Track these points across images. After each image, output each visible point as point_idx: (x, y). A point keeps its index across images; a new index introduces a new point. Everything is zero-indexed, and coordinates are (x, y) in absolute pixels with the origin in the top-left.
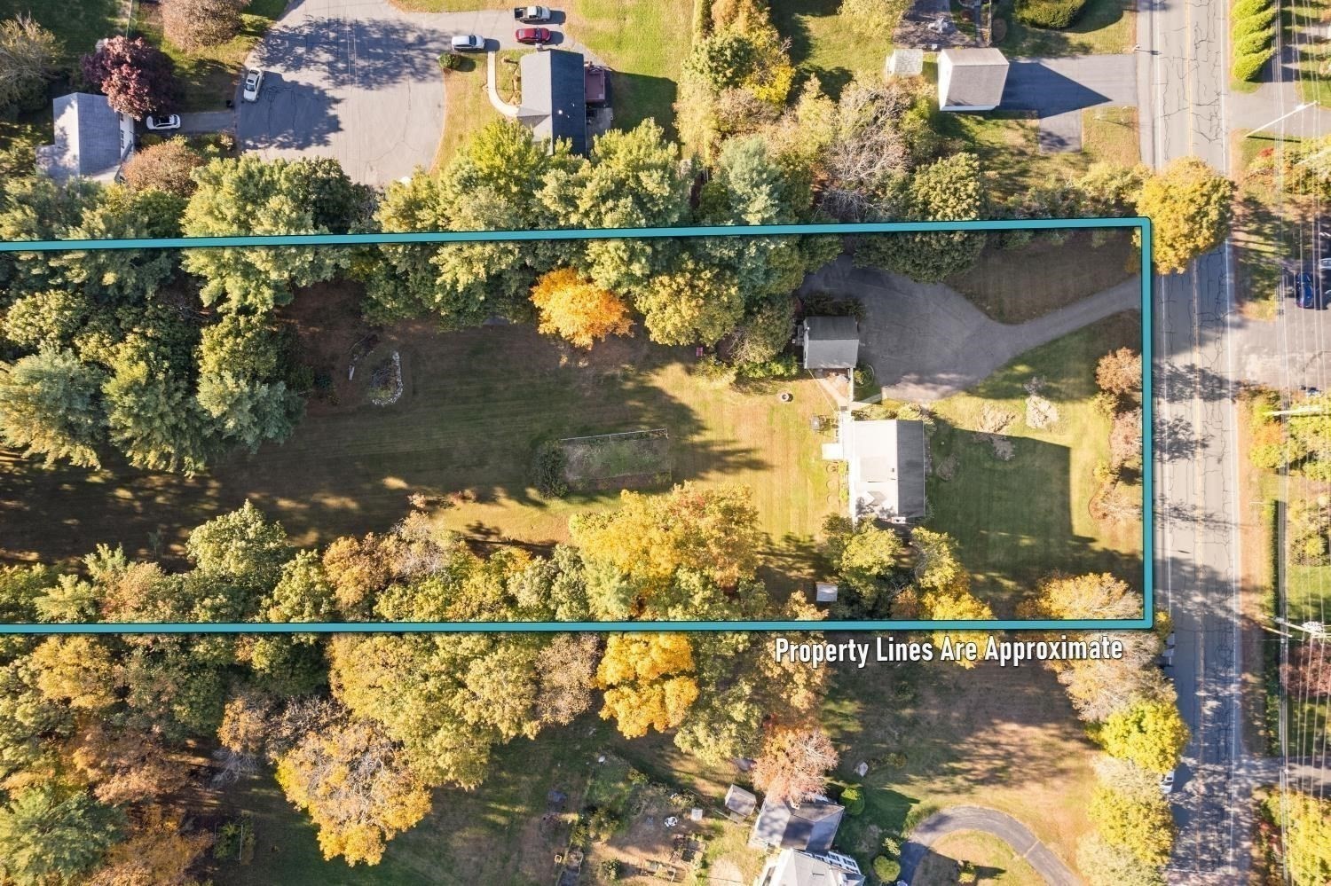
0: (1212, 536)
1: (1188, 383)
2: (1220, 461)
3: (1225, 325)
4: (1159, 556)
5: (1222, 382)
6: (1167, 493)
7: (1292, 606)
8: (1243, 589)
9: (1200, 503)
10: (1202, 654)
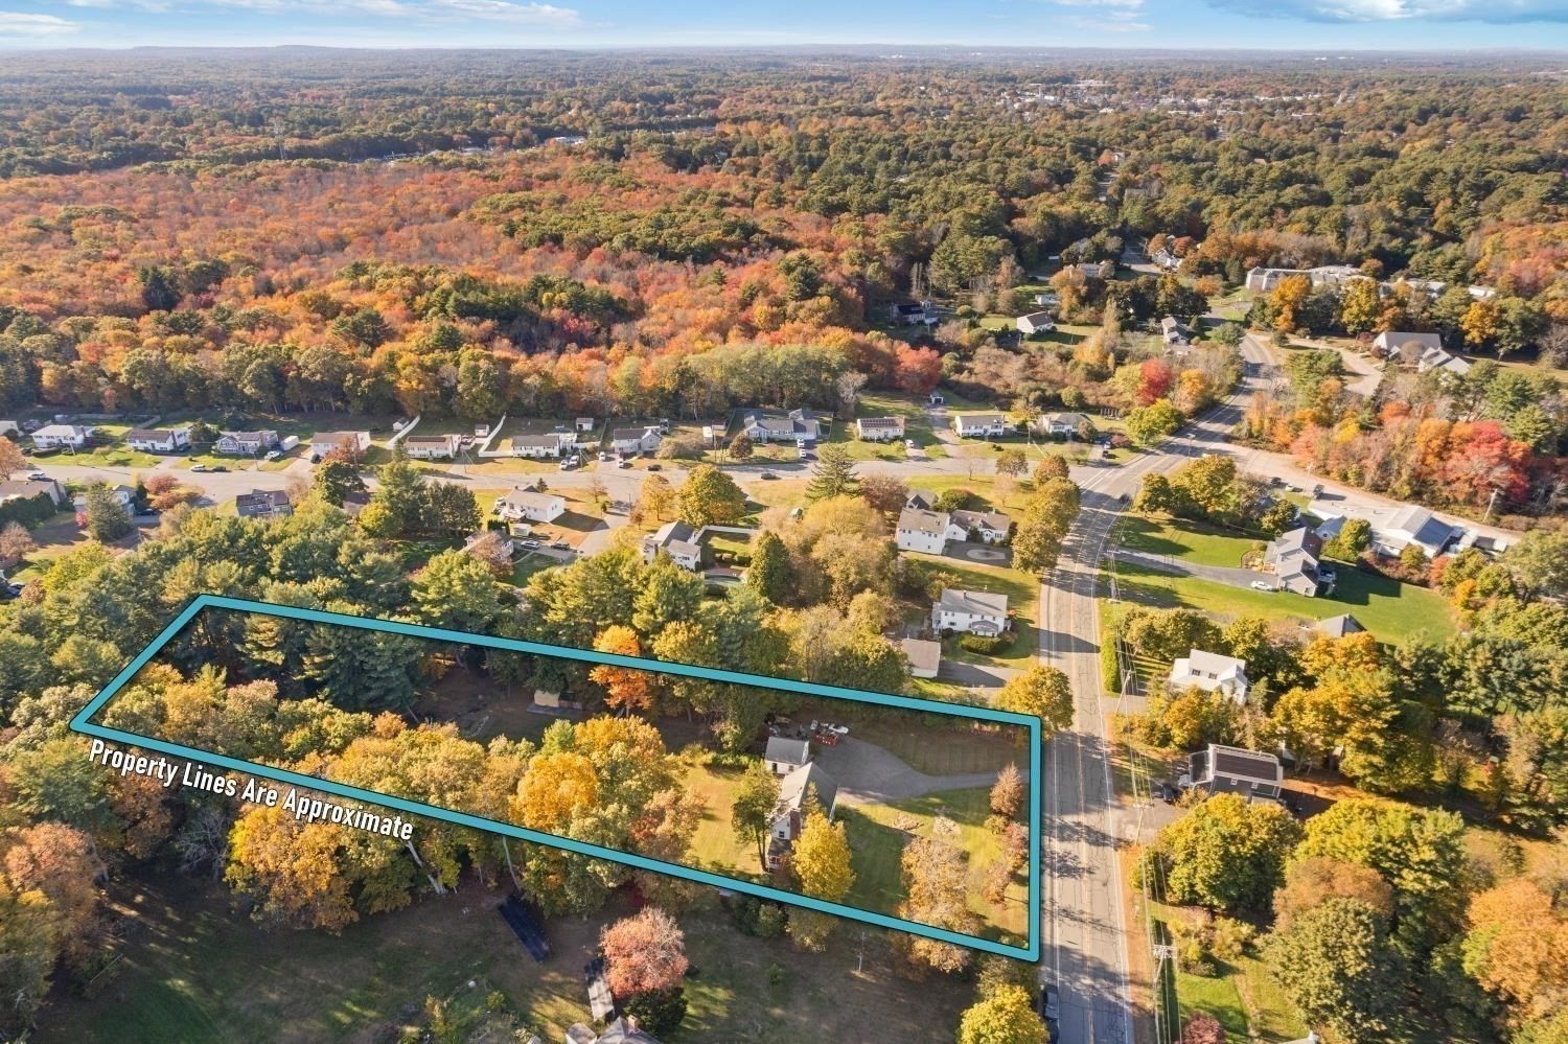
0: (1098, 935)
1: (1077, 832)
2: (1105, 884)
3: (1106, 805)
4: (1047, 941)
5: (1105, 837)
6: (1056, 898)
7: (1186, 1008)
8: (1132, 982)
9: (1088, 910)
10: (1091, 1028)
